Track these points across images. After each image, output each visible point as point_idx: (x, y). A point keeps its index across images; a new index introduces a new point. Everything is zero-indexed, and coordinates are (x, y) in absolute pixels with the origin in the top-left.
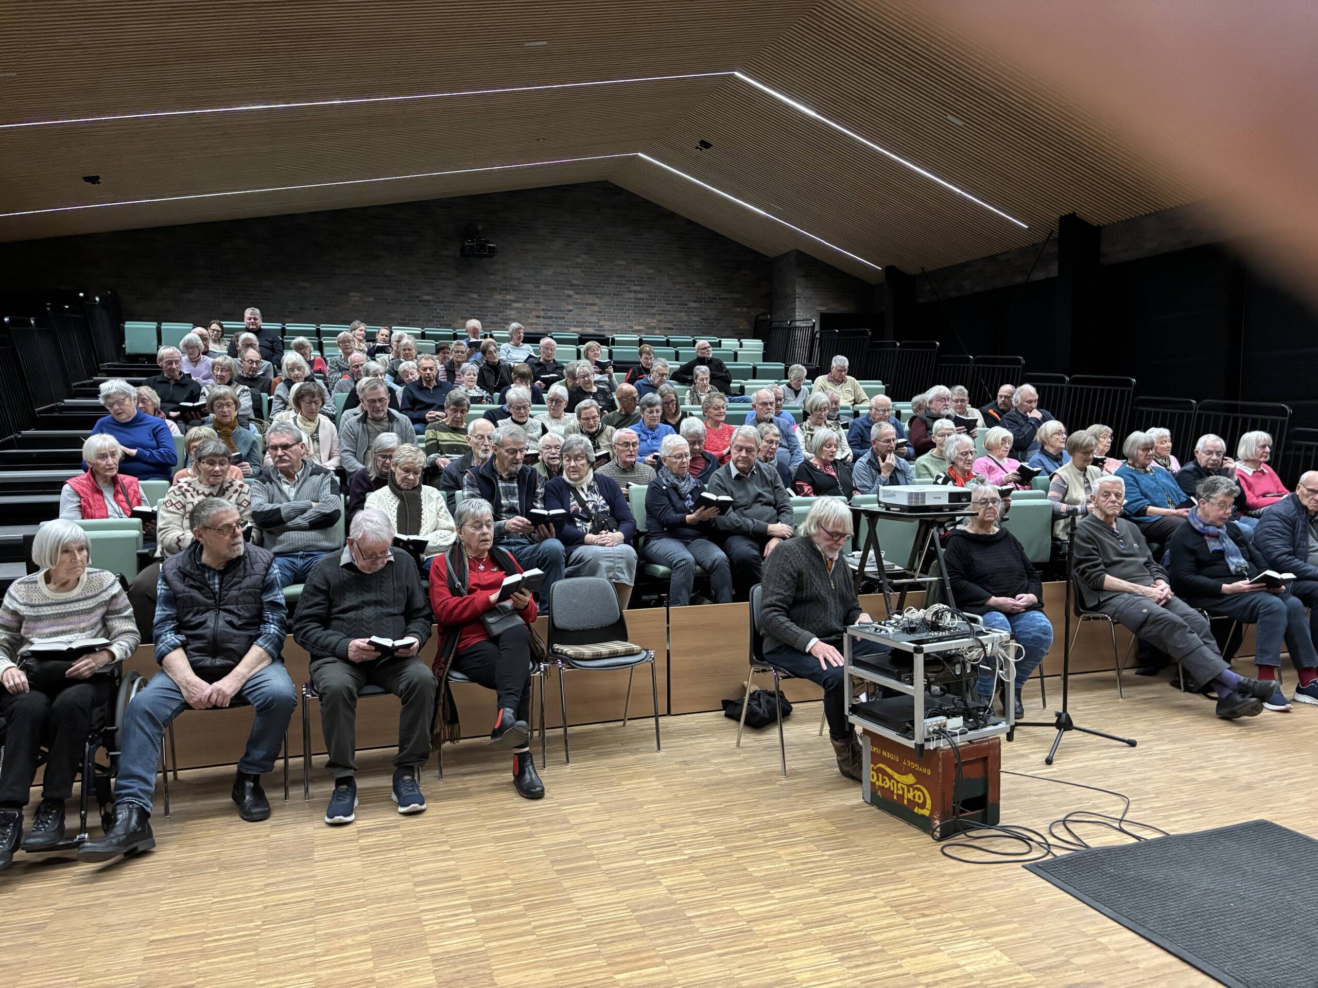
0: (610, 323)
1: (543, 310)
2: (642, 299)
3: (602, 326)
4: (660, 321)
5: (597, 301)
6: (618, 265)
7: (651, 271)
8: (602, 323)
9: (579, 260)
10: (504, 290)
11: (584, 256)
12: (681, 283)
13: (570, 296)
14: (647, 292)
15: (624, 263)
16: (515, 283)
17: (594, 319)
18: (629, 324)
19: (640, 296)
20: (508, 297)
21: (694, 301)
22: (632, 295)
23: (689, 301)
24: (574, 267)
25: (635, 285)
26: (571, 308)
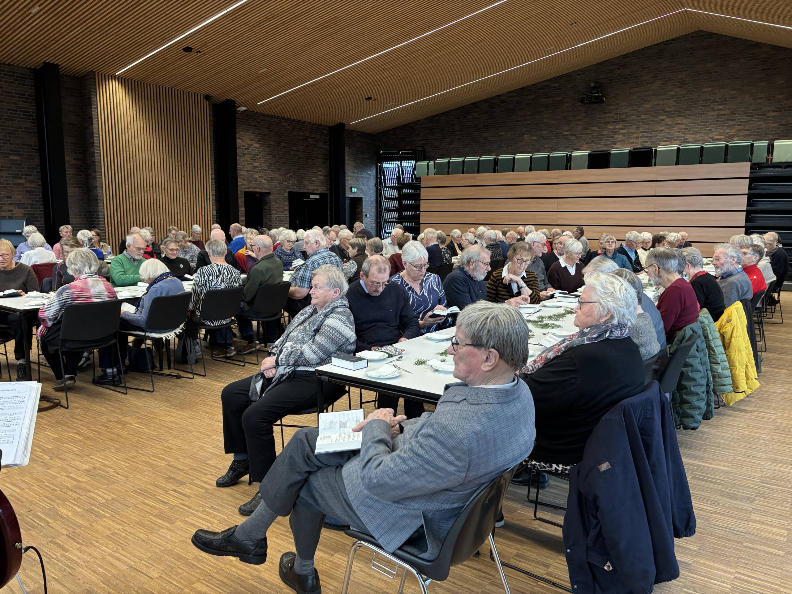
0: (694, 136)
1: (642, 132)
2: (724, 115)
3: (686, 139)
4: (740, 130)
5: (684, 121)
6: (705, 92)
7: (734, 92)
8: (686, 137)
9: (673, 93)
10: (615, 122)
11: (677, 90)
12: (761, 98)
13: (663, 120)
14: (729, 109)
15: (710, 89)
16: (624, 116)
17: (681, 134)
18: (711, 135)
19: (722, 113)
20: (617, 127)
21: (773, 111)
22: (715, 113)
23: (769, 111)
24: (668, 99)
25: (718, 105)
26: (663, 128)
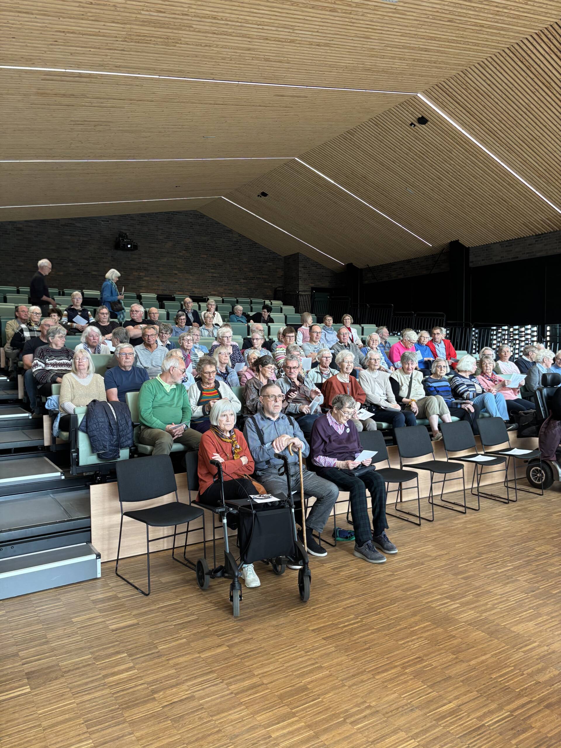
0: (198, 290)
1: (161, 281)
2: (216, 277)
3: (194, 292)
4: (225, 289)
5: (191, 277)
6: (202, 258)
7: (220, 261)
8: (194, 290)
9: (181, 254)
10: (138, 269)
11: (184, 252)
12: (236, 269)
13: (176, 274)
14: (218, 273)
15: (205, 256)
16: (145, 266)
17: (189, 287)
18: (209, 290)
19: (214, 275)
20: (141, 274)
21: (243, 279)
22: (210, 275)
23: (241, 279)
24: (178, 258)
25: (212, 269)
26: (177, 281)
